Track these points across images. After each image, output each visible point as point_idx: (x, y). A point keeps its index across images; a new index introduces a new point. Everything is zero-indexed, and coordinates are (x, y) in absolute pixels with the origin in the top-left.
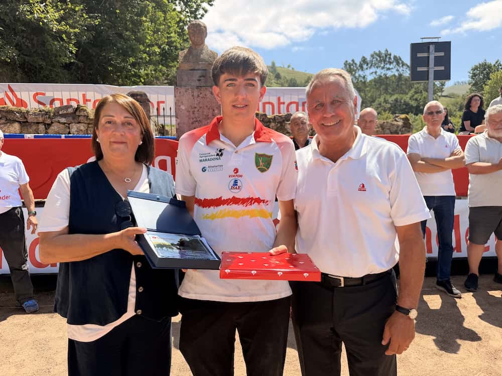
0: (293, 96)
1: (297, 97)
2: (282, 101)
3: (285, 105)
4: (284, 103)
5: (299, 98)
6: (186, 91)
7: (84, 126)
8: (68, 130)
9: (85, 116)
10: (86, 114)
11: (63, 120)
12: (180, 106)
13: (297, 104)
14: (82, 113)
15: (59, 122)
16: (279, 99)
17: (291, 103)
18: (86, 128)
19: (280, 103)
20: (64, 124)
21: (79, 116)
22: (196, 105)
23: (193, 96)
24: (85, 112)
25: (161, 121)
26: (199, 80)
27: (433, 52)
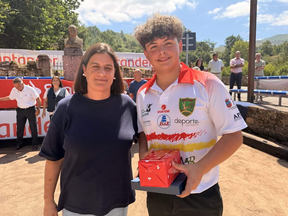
0: (123, 57)
4: (119, 60)
5: (126, 58)
6: (68, 57)
7: (15, 72)
8: (7, 74)
9: (16, 67)
10: (17, 66)
11: (4, 69)
12: (65, 64)
13: (126, 61)
14: (14, 65)
15: (2, 70)
17: (122, 60)
18: (17, 73)
20: (5, 71)
21: (13, 67)
22: (73, 64)
23: (71, 59)
24: (16, 65)
25: (56, 69)
26: (74, 52)
27: (188, 37)
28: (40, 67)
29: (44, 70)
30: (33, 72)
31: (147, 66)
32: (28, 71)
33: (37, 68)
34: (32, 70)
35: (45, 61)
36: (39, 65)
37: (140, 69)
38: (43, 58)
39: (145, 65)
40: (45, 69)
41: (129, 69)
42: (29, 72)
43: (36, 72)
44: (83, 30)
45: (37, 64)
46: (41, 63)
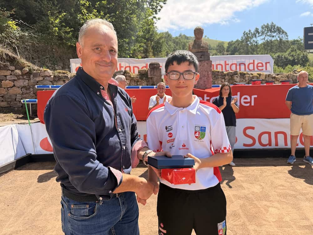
0: (233, 60)
1: (236, 61)
2: (227, 63)
3: (229, 65)
4: (228, 64)
5: (237, 61)
7: (128, 81)
9: (129, 76)
13: (236, 65)
16: (225, 62)
17: (232, 64)
19: (226, 64)
24: (129, 74)
26: (201, 57)
28: (151, 75)
29: (155, 79)
30: (145, 81)
31: (262, 70)
32: (140, 80)
33: (149, 77)
34: (144, 79)
35: (156, 70)
36: (150, 73)
37: (258, 74)
38: (155, 66)
39: (260, 68)
40: (156, 77)
41: (245, 74)
42: (141, 82)
43: (147, 81)
45: (149, 72)
46: (152, 72)
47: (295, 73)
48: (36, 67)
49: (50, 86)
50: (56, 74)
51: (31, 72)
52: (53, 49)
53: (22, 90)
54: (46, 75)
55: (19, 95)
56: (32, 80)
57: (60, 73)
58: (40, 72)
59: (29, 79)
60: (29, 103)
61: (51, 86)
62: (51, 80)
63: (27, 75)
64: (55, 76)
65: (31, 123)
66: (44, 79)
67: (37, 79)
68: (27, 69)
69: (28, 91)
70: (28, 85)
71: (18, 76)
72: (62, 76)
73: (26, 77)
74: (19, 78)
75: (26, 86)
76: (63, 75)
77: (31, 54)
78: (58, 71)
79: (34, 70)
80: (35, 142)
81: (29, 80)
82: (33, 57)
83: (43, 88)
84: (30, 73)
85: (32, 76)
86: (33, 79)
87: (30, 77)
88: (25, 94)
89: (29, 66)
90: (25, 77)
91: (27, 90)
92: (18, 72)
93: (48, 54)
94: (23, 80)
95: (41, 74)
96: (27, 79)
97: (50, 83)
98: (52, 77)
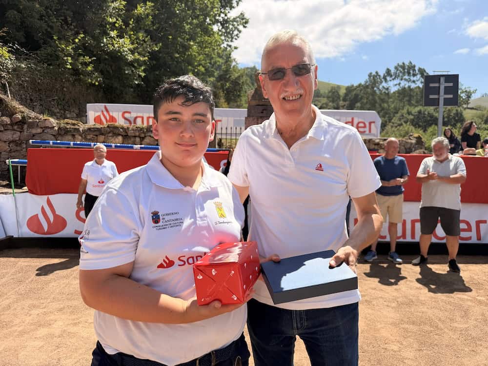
26: (262, 112)
27: (444, 82)
31: (365, 132)
39: (361, 129)
44: (239, 74)
47: (410, 139)
48: (33, 114)
49: (51, 142)
50: (62, 125)
51: (25, 120)
52: (64, 87)
53: (10, 146)
54: (47, 126)
55: (5, 153)
56: (25, 133)
57: (67, 123)
58: (38, 120)
59: (22, 130)
60: (17, 165)
61: (53, 143)
62: (54, 134)
63: (18, 125)
64: (59, 128)
65: (16, 193)
66: (43, 131)
67: (34, 131)
68: (20, 117)
69: (19, 148)
70: (19, 139)
71: (5, 125)
72: (70, 128)
73: (18, 128)
74: (6, 129)
75: (16, 141)
76: (72, 127)
77: (29, 94)
78: (66, 120)
79: (30, 118)
80: (20, 220)
81: (21, 132)
82: (33, 98)
83: (40, 145)
84: (23, 121)
85: (25, 126)
86: (27, 130)
87: (22, 128)
88: (14, 152)
89: (23, 112)
90: (16, 127)
91: (17, 146)
92: (6, 120)
93: (56, 94)
94: (12, 132)
95: (39, 124)
96: (18, 130)
97: (53, 137)
98: (56, 128)
